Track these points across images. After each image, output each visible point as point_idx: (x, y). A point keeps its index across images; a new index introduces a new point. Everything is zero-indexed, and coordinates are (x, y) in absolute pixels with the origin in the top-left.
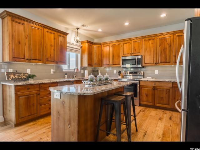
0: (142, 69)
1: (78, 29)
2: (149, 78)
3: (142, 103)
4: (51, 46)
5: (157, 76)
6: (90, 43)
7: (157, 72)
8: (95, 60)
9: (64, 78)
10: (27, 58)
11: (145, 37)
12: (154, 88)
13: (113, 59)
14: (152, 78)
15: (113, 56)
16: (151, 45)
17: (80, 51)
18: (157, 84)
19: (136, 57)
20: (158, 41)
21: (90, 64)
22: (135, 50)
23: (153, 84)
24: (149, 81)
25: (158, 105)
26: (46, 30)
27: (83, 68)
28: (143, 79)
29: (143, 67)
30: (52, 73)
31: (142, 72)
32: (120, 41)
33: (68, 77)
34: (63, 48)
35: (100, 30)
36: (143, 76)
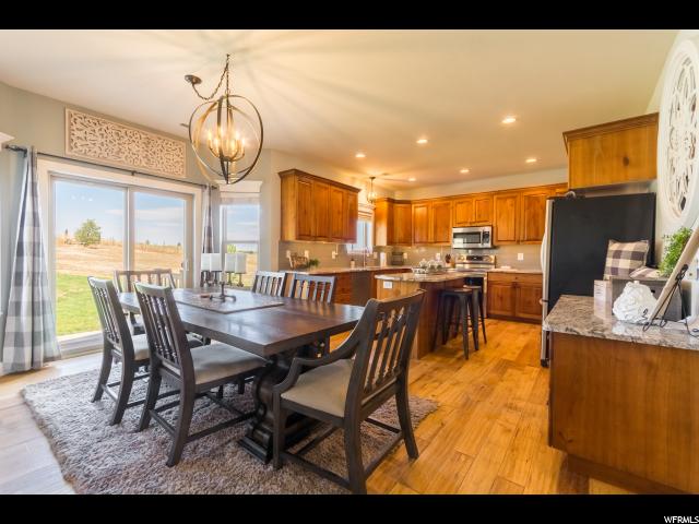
0: (491, 251)
1: (373, 178)
2: (505, 268)
3: (492, 312)
4: (339, 213)
5: (521, 264)
6: (391, 201)
7: (521, 257)
8: (399, 233)
9: (350, 266)
10: (313, 234)
11: (498, 193)
12: (515, 286)
13: (435, 232)
14: (513, 268)
15: (436, 227)
16: (510, 208)
17: (373, 216)
18: (521, 279)
19: (481, 230)
20: (522, 202)
21: (390, 241)
22: (480, 216)
23: (513, 279)
24: (507, 273)
25: (522, 315)
26: (334, 188)
27: (378, 249)
28: (493, 269)
29: (494, 247)
30: (334, 257)
31: (493, 257)
32: (450, 198)
33: (356, 265)
34: (352, 215)
35: (412, 179)
36: (495, 264)
